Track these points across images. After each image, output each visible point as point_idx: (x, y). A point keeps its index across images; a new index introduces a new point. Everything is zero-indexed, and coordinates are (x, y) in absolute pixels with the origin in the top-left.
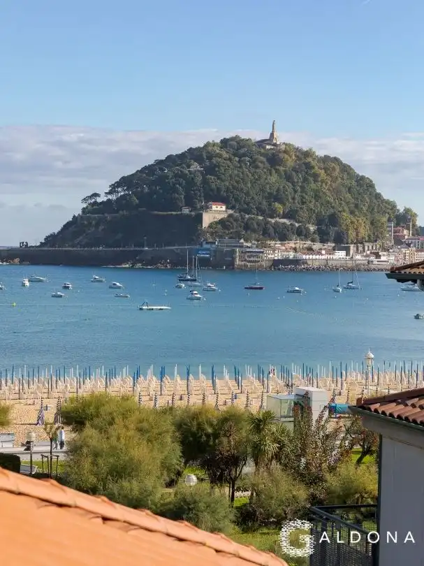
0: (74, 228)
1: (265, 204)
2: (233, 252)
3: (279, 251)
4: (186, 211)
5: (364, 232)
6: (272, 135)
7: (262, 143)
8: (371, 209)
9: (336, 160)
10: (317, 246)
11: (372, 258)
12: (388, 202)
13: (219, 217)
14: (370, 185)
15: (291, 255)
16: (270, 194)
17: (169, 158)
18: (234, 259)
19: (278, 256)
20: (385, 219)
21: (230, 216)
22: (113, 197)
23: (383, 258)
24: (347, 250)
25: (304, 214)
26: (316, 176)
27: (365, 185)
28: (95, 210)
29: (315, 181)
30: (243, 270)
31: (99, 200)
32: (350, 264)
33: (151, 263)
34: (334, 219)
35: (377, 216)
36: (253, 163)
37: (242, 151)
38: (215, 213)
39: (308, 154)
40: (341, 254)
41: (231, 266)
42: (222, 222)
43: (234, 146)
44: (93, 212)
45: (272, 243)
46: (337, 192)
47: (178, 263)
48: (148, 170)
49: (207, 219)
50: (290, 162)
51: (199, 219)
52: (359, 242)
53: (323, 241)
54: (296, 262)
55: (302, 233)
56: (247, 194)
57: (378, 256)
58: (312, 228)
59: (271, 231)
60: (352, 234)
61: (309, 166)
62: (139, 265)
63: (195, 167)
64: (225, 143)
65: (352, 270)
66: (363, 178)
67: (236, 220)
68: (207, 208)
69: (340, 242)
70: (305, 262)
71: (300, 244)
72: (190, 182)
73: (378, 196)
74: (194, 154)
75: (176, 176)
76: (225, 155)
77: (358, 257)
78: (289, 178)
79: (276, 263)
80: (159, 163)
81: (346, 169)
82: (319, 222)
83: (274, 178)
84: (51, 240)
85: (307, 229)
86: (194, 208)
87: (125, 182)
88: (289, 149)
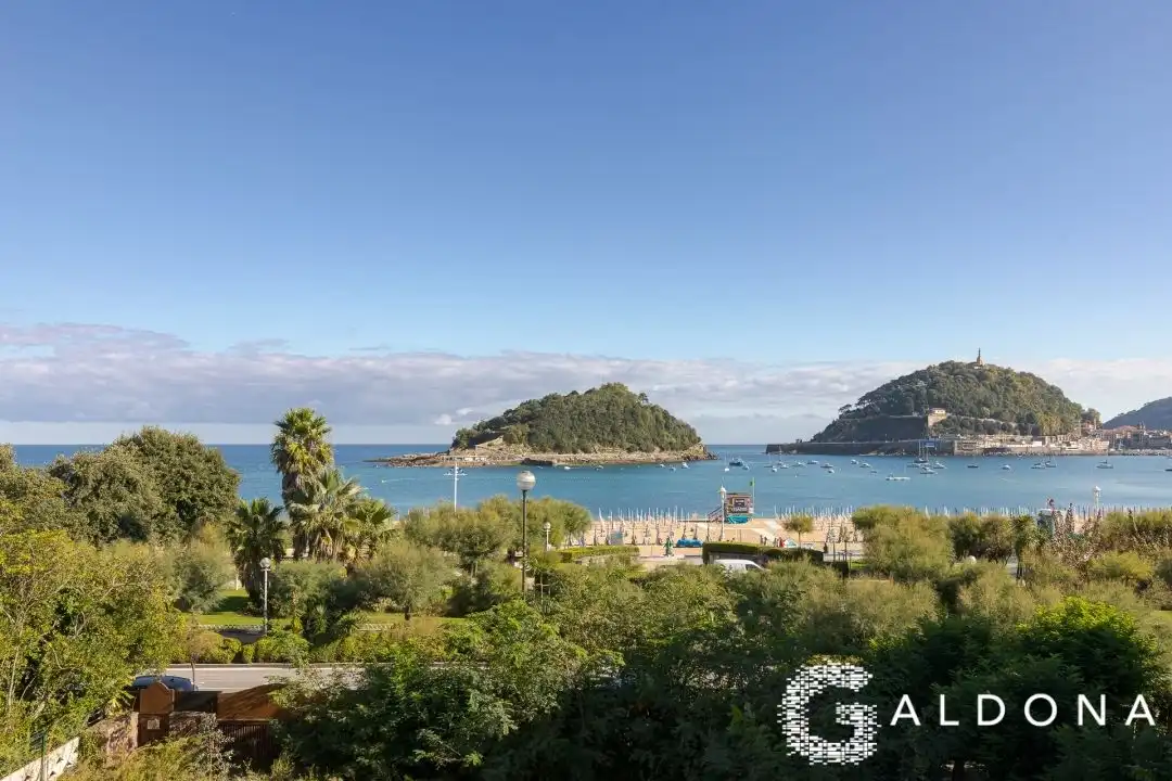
0: (834, 429)
1: (975, 409)
2: (952, 443)
3: (989, 442)
4: (915, 415)
5: (1056, 425)
6: (979, 359)
7: (971, 365)
8: (1061, 411)
9: (1030, 375)
10: (1018, 438)
11: (1064, 446)
12: (1075, 405)
13: (941, 418)
14: (1059, 392)
15: (998, 445)
16: (980, 402)
17: (901, 378)
18: (953, 448)
19: (988, 445)
20: (1072, 418)
21: (949, 417)
22: (861, 407)
23: (1073, 446)
24: (1043, 440)
25: (1007, 415)
26: (1015, 388)
27: (1054, 394)
28: (848, 416)
29: (1015, 390)
30: (961, 456)
31: (851, 409)
32: (1046, 451)
33: (891, 451)
34: (1031, 418)
35: (1066, 415)
36: (966, 379)
37: (957, 371)
38: (938, 415)
39: (1007, 371)
40: (1037, 444)
41: (951, 452)
42: (942, 422)
43: (950, 368)
44: (848, 417)
45: (982, 436)
46: (1033, 397)
47: (912, 452)
48: (887, 387)
49: (932, 420)
50: (994, 377)
51: (926, 420)
52: (1053, 434)
53: (1023, 434)
54: (1002, 450)
55: (1005, 429)
56: (962, 401)
57: (1068, 444)
58: (1014, 425)
59: (981, 427)
60: (1046, 429)
61: (1009, 381)
62: (882, 454)
63: (921, 383)
64: (942, 366)
65: (1049, 455)
66: (1052, 387)
67: (954, 420)
68: (931, 412)
69: (1037, 434)
70: (1009, 450)
71: (1005, 436)
72: (918, 395)
73: (1066, 400)
74: (919, 375)
75: (907, 390)
76: (943, 374)
77: (1052, 446)
78: (993, 389)
79: (986, 451)
80: (895, 383)
81: (1038, 382)
82: (1019, 420)
83: (982, 389)
84: (818, 437)
85: (1010, 427)
86: (921, 412)
87: (870, 396)
88: (992, 368)
